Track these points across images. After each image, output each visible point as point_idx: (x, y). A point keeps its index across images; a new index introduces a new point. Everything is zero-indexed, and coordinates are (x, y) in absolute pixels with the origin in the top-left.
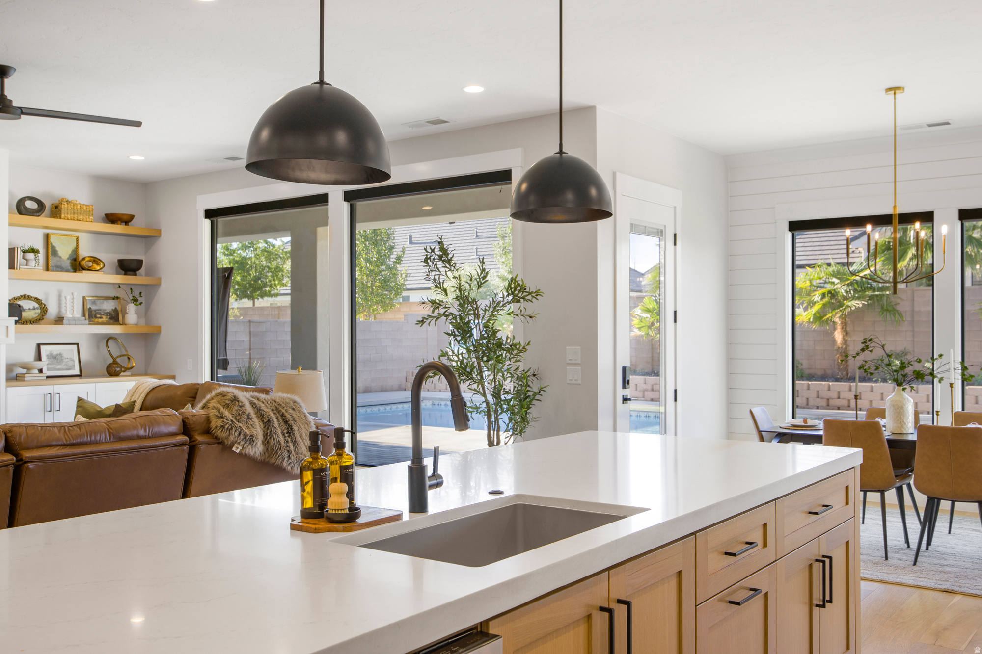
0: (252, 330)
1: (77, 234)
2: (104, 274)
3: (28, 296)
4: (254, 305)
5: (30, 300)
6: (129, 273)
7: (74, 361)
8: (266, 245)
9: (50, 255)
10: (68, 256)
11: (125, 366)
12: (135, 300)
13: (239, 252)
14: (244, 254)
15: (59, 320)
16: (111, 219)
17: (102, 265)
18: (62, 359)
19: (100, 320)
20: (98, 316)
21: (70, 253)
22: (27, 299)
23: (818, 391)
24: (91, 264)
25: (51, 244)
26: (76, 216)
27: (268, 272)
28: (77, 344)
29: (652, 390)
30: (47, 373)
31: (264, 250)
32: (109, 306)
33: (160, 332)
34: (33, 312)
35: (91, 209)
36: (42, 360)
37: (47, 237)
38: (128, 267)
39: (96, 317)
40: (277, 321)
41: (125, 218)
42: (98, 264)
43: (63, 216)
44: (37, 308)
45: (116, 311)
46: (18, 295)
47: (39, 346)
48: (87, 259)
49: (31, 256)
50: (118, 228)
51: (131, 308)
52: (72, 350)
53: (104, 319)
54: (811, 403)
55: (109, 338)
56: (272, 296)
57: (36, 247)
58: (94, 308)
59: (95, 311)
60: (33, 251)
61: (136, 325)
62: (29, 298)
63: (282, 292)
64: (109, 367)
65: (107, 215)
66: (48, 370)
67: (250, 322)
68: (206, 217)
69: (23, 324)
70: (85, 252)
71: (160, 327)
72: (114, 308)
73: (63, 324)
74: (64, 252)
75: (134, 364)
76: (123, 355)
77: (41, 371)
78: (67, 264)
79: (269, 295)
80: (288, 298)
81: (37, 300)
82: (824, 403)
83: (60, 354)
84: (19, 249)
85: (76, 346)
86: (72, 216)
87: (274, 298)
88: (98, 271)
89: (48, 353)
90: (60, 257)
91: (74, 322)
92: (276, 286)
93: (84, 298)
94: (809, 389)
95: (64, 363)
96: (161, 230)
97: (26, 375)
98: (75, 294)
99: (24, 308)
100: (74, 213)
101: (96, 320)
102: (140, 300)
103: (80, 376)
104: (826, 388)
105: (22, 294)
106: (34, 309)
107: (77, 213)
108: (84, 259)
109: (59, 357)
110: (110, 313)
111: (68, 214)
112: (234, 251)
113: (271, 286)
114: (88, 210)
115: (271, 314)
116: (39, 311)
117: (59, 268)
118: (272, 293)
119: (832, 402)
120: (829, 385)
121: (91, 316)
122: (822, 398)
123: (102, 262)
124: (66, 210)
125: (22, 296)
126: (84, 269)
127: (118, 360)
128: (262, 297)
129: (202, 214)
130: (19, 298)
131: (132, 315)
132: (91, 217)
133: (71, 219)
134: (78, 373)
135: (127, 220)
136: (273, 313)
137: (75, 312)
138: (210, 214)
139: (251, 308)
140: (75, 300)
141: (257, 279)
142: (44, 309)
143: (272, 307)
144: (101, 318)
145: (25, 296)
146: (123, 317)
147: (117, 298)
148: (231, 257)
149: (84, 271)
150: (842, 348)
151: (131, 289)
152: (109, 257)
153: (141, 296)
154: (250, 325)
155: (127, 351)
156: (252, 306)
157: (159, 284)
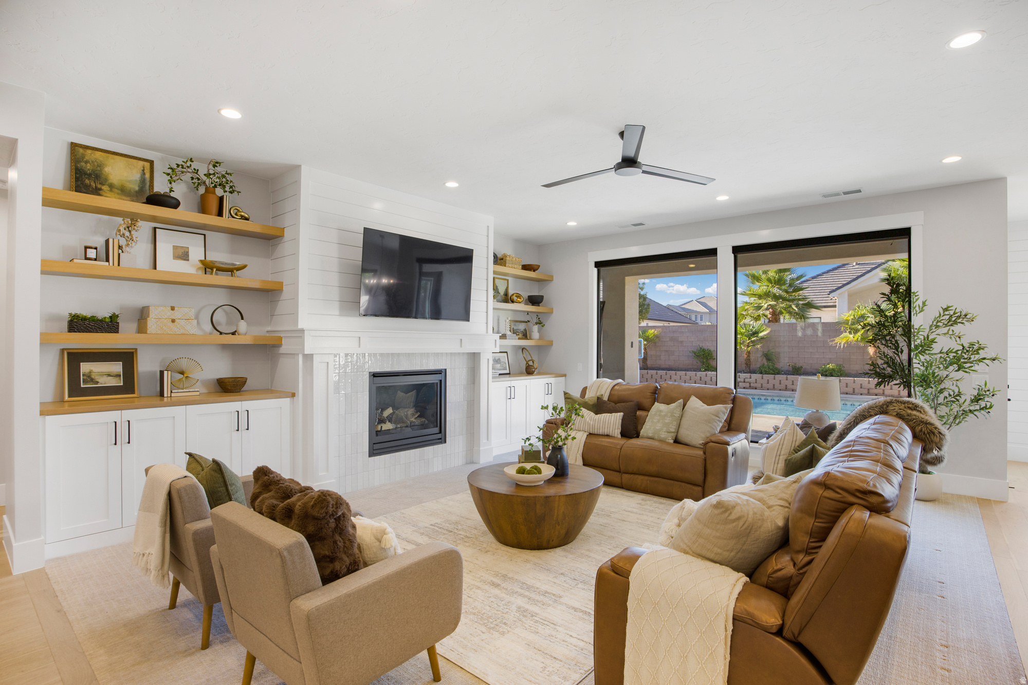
1: (507, 277)
2: (522, 305)
6: (534, 304)
7: (506, 363)
9: (495, 291)
10: (503, 293)
12: (539, 323)
16: (525, 267)
17: (520, 299)
18: (500, 363)
20: (517, 333)
21: (504, 290)
23: (861, 384)
25: (496, 285)
29: (744, 382)
32: (522, 327)
33: (552, 345)
35: (516, 260)
38: (534, 300)
41: (533, 267)
42: (517, 298)
45: (526, 330)
48: (513, 294)
50: (530, 274)
51: (535, 328)
52: (505, 356)
53: (520, 335)
54: (856, 391)
55: (523, 349)
58: (515, 328)
59: (516, 330)
61: (537, 340)
64: (528, 368)
65: (523, 265)
68: (595, 267)
70: (512, 289)
71: (552, 341)
72: (525, 328)
73: (506, 339)
74: (502, 290)
75: (537, 366)
76: (532, 360)
78: (504, 297)
82: (866, 392)
83: (499, 359)
85: (508, 354)
86: (511, 265)
88: (517, 302)
90: (500, 293)
91: (510, 337)
93: (511, 321)
94: (854, 382)
95: (501, 365)
96: (553, 276)
98: (507, 318)
100: (509, 263)
101: (517, 336)
103: (509, 374)
104: (867, 382)
108: (510, 294)
109: (499, 361)
110: (523, 331)
114: (519, 261)
117: (499, 300)
119: (871, 391)
120: (869, 380)
122: (864, 388)
123: (520, 297)
126: (511, 301)
127: (531, 364)
129: (593, 264)
131: (535, 331)
132: (514, 266)
133: (507, 267)
134: (508, 372)
135: (535, 268)
138: (598, 265)
140: (507, 322)
146: (530, 334)
147: (527, 321)
149: (509, 303)
150: (874, 357)
151: (536, 315)
152: (524, 294)
155: (531, 357)
157: (552, 312)
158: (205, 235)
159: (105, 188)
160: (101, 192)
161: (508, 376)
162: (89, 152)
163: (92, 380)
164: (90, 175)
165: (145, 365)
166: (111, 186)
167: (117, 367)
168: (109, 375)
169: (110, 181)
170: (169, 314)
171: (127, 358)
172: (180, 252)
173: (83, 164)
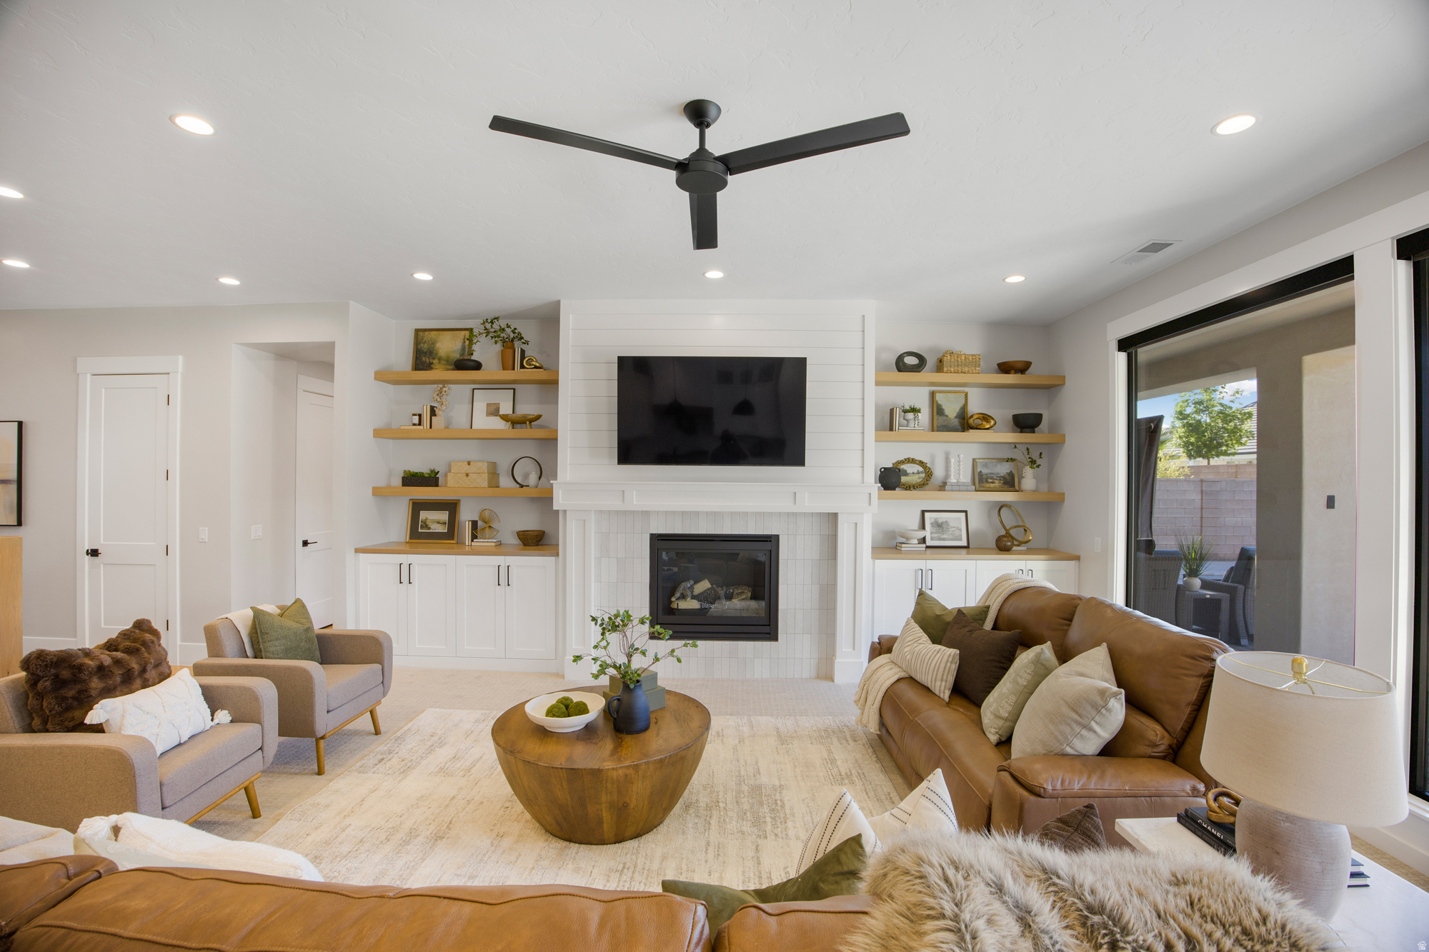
0: (1204, 489)
1: (966, 389)
2: (994, 432)
3: (913, 459)
4: (1209, 463)
5: (914, 463)
6: (1025, 430)
7: (961, 530)
8: (1222, 408)
9: (935, 414)
10: (955, 415)
11: (1020, 539)
12: (1033, 462)
13: (1193, 416)
14: (1198, 417)
15: (943, 487)
16: (1005, 368)
17: (992, 422)
18: (948, 528)
19: (992, 485)
20: (990, 480)
21: (958, 411)
22: (911, 463)
24: (979, 421)
25: (937, 402)
26: (960, 369)
27: (1224, 433)
28: (966, 512)
30: (929, 543)
31: (1221, 412)
32: (1003, 469)
33: (1063, 500)
34: (917, 476)
35: (978, 359)
36: (926, 529)
37: (933, 394)
38: (1025, 423)
39: (987, 482)
40: (1234, 480)
41: (1019, 366)
42: (987, 422)
43: (945, 369)
44: (922, 472)
45: (1011, 474)
46: (902, 458)
47: (923, 512)
48: (975, 417)
49: (910, 416)
50: (1010, 379)
51: (1028, 472)
52: (960, 519)
53: (997, 484)
55: (1002, 506)
56: (1229, 455)
57: (917, 406)
58: (985, 471)
59: (986, 475)
60: (914, 410)
61: (1034, 491)
62: (912, 461)
63: (1240, 451)
64: (999, 540)
65: (1000, 365)
66: (932, 539)
67: (1202, 481)
68: (1120, 349)
69: (906, 490)
70: (975, 408)
71: (1064, 494)
72: (1009, 471)
73: (949, 490)
74: (951, 410)
75: (1031, 538)
76: (1018, 526)
77: (923, 540)
78: (956, 422)
79: (1225, 454)
80: (1255, 456)
81: (921, 463)
83: (946, 522)
84: (898, 409)
85: (964, 514)
86: (956, 368)
87: (1231, 457)
88: (988, 429)
89: (933, 520)
90: (947, 416)
91: (959, 488)
92: (1234, 446)
93: (974, 460)
95: (950, 532)
96: (1065, 376)
97: (903, 545)
98: (962, 456)
99: (908, 472)
100: (958, 366)
101: (988, 485)
102: (1039, 462)
103: (967, 547)
105: (906, 457)
106: (918, 473)
107: (961, 365)
108: (972, 417)
109: (944, 526)
110: (1004, 478)
111: (951, 366)
112: (1188, 415)
113: (1227, 445)
114: (974, 360)
115: (1228, 472)
116: (924, 475)
117: (946, 428)
118: (1229, 452)
121: (981, 482)
123: (993, 419)
124: (949, 363)
125: (906, 459)
126: (972, 428)
127: (1013, 532)
128: (1218, 456)
129: (1114, 345)
130: (902, 462)
131: (1029, 480)
132: (978, 369)
133: (955, 372)
134: (966, 544)
135: (1023, 368)
136: (1230, 471)
137: (961, 476)
138: (1127, 344)
139: (1205, 466)
140: (961, 463)
141: (1211, 440)
142: (929, 473)
143: (1229, 466)
144: (992, 483)
145: (909, 459)
146: (1019, 483)
147: (1012, 460)
148: (1185, 421)
149: (971, 430)
151: (1028, 449)
152: (1002, 413)
153: (1040, 457)
154: (1202, 484)
155: (1023, 521)
156: (1206, 464)
157: (1063, 442)
158: (514, 389)
159: (436, 361)
160: (432, 366)
161: (964, 551)
162: (427, 333)
163: (427, 527)
164: (426, 353)
165: (467, 514)
166: (440, 359)
167: (444, 516)
168: (439, 523)
169: (439, 355)
170: (466, 468)
171: (451, 507)
172: (493, 408)
173: (422, 345)
